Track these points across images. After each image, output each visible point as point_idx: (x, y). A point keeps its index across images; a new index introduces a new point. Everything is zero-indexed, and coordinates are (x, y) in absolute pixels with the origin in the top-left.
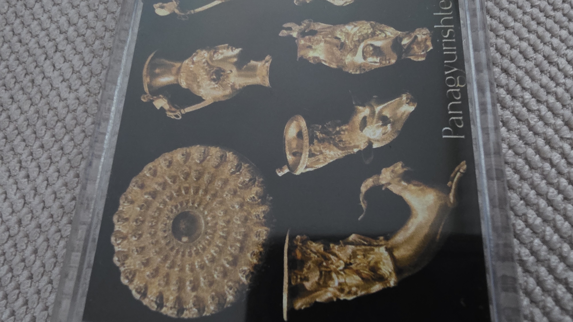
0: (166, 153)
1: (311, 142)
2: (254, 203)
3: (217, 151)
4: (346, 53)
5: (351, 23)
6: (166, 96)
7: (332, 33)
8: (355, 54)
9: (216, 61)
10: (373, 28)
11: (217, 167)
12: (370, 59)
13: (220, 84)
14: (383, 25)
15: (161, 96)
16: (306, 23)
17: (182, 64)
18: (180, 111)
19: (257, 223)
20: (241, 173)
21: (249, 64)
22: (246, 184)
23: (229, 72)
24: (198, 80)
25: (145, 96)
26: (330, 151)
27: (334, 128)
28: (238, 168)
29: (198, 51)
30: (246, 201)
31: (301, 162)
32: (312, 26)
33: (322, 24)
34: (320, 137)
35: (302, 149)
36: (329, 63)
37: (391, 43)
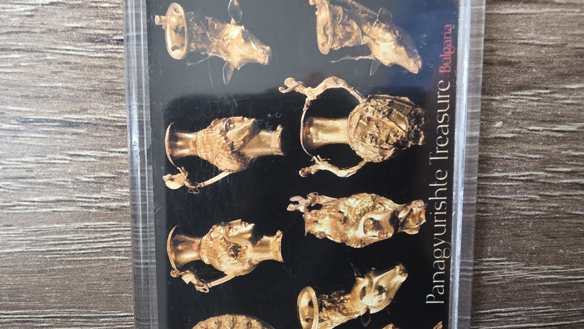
0: (201, 322)
1: (320, 310)
3: (243, 320)
4: (348, 227)
5: (353, 196)
6: (192, 271)
7: (336, 207)
8: (356, 229)
9: (232, 237)
10: (373, 201)
12: (370, 233)
13: (239, 260)
14: (383, 198)
15: (187, 271)
16: (311, 197)
17: (201, 240)
18: (207, 285)
21: (262, 239)
23: (245, 248)
24: (218, 256)
25: (174, 272)
26: (336, 317)
27: (339, 298)
29: (213, 227)
31: (313, 326)
32: (318, 200)
33: (327, 197)
34: (328, 306)
35: (313, 316)
36: (334, 238)
37: (390, 216)
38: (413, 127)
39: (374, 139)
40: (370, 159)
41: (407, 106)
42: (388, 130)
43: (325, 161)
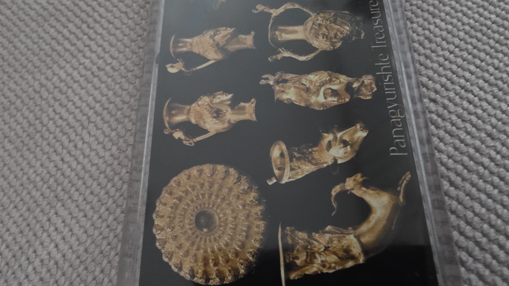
0: (186, 170)
1: (291, 160)
2: (253, 204)
3: (222, 168)
4: (311, 95)
5: (313, 73)
7: (299, 81)
8: (318, 95)
9: (215, 103)
10: (330, 76)
11: (223, 179)
12: (330, 99)
13: (220, 120)
15: (178, 130)
16: (279, 74)
17: (191, 107)
18: (193, 140)
19: (257, 218)
20: (241, 183)
21: (239, 105)
22: (246, 191)
23: (225, 111)
24: (203, 118)
25: (167, 130)
26: (306, 166)
27: (308, 149)
28: (239, 179)
29: (201, 97)
30: (247, 203)
31: (285, 174)
32: (284, 76)
33: (291, 74)
34: (298, 156)
35: (284, 165)
36: (299, 103)
37: (345, 87)
38: (354, 28)
39: (325, 37)
40: (323, 48)
41: (348, 16)
42: (335, 31)
43: (288, 51)
